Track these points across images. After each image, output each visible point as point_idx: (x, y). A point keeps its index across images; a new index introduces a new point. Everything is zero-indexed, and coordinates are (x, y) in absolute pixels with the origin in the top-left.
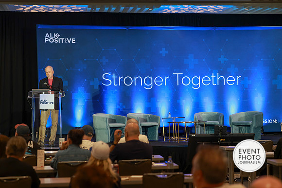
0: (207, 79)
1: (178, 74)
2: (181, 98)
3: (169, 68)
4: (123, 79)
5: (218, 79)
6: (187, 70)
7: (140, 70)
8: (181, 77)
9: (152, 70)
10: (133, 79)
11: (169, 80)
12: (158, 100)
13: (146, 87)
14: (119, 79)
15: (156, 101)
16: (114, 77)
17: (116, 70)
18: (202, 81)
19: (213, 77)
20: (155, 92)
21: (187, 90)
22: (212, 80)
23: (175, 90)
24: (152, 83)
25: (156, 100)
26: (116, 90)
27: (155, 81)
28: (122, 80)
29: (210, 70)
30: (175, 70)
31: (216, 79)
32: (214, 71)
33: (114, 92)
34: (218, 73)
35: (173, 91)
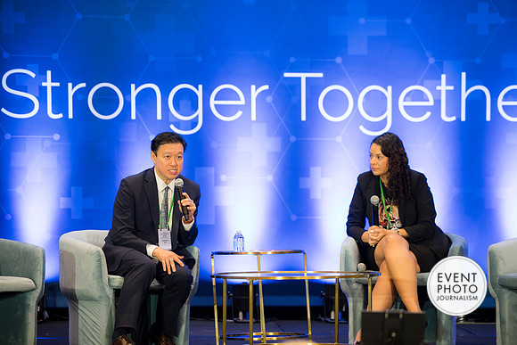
0: (418, 96)
1: (303, 76)
2: (316, 172)
3: (267, 53)
4: (85, 92)
5: (464, 95)
6: (339, 60)
7: (152, 58)
8: (314, 88)
9: (199, 59)
10: (127, 93)
11: (269, 99)
12: (223, 178)
13: (178, 124)
14: (71, 92)
15: (217, 182)
16: (49, 84)
17: (55, 56)
18: (401, 104)
19: (444, 87)
20: (214, 145)
21: (339, 139)
22: (438, 102)
23: (293, 139)
24: (200, 112)
25: (217, 176)
26: (57, 137)
27: (213, 102)
28: (80, 97)
29: (432, 61)
30: (292, 60)
31: (454, 96)
32: (446, 64)
33: (48, 143)
34: (464, 75)
35: (285, 141)
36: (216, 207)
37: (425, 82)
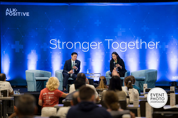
0: (132, 44)
1: (109, 40)
3: (102, 36)
4: (66, 44)
5: (141, 44)
6: (116, 37)
7: (79, 37)
11: (102, 45)
13: (84, 50)
14: (63, 44)
16: (59, 42)
19: (137, 42)
20: (91, 54)
22: (136, 45)
25: (92, 60)
26: (60, 52)
31: (139, 44)
32: (137, 38)
33: (59, 54)
34: (141, 40)
35: (105, 53)
36: (92, 66)
37: (133, 41)
